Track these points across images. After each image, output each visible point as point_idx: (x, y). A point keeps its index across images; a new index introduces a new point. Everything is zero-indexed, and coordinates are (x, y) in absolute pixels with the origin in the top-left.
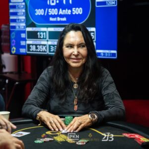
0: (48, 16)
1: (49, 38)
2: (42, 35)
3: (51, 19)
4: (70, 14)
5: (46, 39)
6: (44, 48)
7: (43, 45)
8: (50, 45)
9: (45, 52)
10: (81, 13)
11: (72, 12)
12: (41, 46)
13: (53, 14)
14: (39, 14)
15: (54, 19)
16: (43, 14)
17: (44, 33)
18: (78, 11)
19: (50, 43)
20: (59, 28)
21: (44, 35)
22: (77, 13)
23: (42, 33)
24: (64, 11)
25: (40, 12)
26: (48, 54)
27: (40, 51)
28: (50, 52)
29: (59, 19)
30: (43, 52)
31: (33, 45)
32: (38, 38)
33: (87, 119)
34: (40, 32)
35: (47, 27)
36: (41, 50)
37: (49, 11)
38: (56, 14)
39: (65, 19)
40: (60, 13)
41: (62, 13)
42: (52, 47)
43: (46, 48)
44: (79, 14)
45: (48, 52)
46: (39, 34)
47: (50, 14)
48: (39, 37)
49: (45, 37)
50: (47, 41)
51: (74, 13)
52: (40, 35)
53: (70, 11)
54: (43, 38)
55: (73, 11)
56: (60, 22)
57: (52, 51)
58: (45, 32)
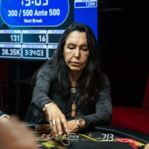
0: (22, 18)
1: (24, 42)
2: (16, 38)
3: (26, 21)
4: (46, 15)
5: (20, 42)
6: (18, 52)
7: (16, 49)
8: (24, 49)
9: (18, 56)
10: (58, 15)
11: (48, 13)
12: (14, 50)
13: (28, 15)
14: (13, 16)
15: (29, 21)
16: (16, 15)
17: (18, 36)
18: (56, 12)
19: (24, 46)
20: (34, 30)
21: (17, 38)
22: (54, 15)
23: (15, 36)
24: (40, 12)
25: (13, 13)
26: (22, 58)
27: (13, 56)
28: (24, 56)
29: (34, 21)
30: (16, 56)
32: (11, 42)
33: (74, 126)
34: (13, 34)
35: (21, 29)
36: (15, 55)
37: (24, 12)
38: (31, 15)
39: (40, 21)
40: (35, 15)
41: (38, 15)
42: (26, 50)
43: (20, 52)
44: (56, 15)
45: (22, 56)
46: (12, 36)
47: (24, 15)
48: (12, 40)
49: (19, 40)
50: (22, 44)
51: (51, 15)
52: (14, 38)
53: (46, 12)
54: (17, 41)
55: (50, 12)
56: (36, 24)
57: (26, 55)
58: (19, 34)
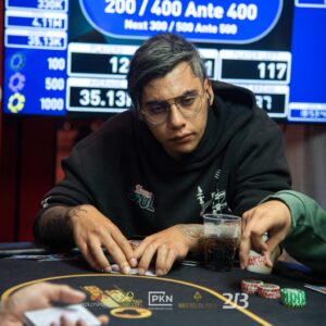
31: (90, 89)
